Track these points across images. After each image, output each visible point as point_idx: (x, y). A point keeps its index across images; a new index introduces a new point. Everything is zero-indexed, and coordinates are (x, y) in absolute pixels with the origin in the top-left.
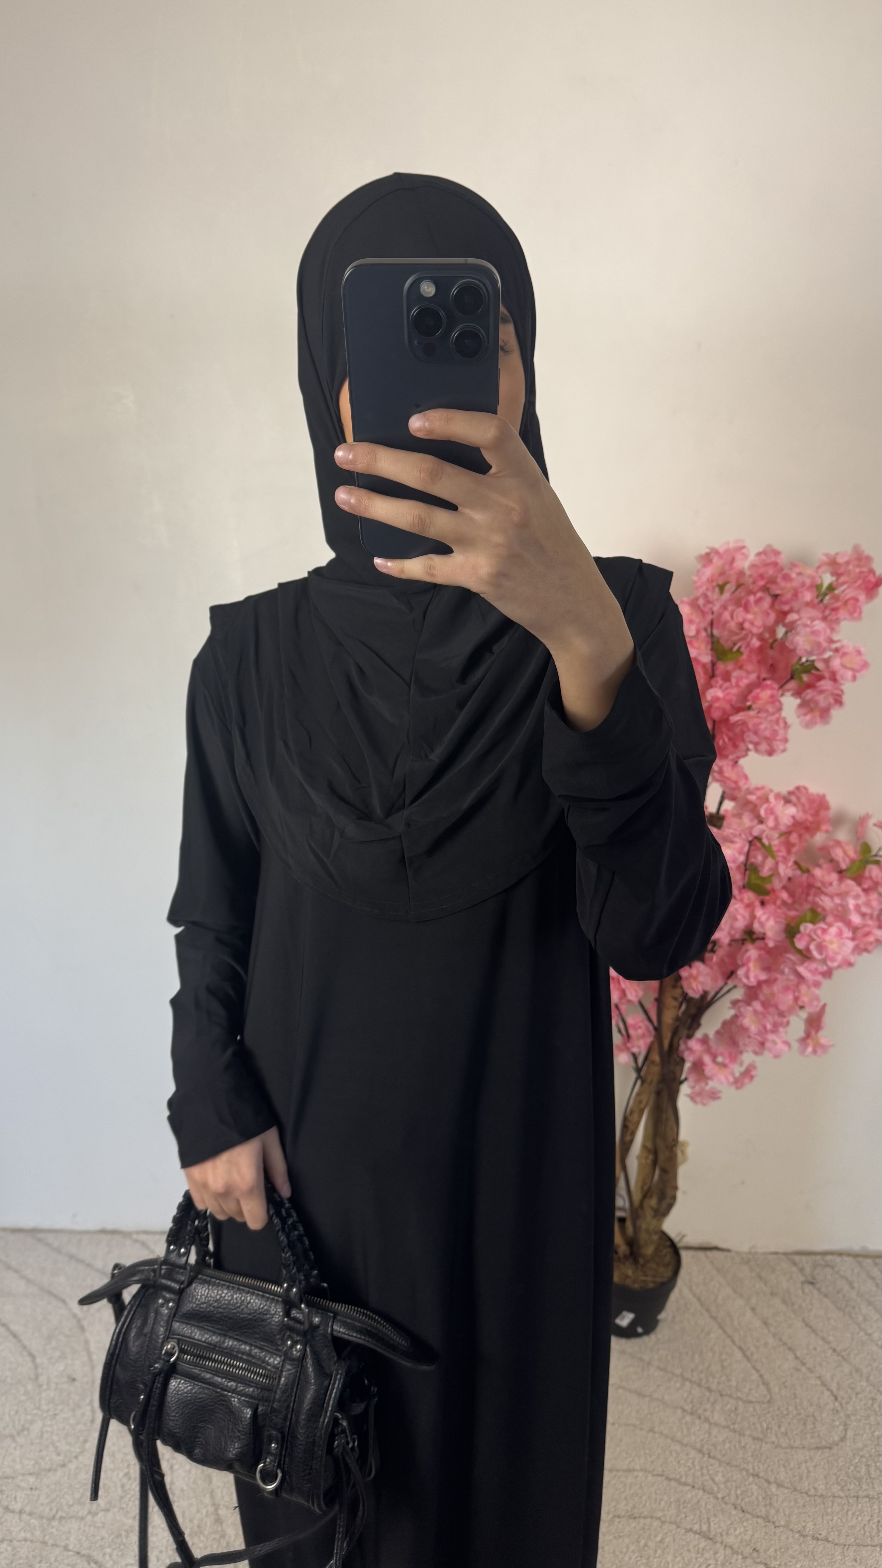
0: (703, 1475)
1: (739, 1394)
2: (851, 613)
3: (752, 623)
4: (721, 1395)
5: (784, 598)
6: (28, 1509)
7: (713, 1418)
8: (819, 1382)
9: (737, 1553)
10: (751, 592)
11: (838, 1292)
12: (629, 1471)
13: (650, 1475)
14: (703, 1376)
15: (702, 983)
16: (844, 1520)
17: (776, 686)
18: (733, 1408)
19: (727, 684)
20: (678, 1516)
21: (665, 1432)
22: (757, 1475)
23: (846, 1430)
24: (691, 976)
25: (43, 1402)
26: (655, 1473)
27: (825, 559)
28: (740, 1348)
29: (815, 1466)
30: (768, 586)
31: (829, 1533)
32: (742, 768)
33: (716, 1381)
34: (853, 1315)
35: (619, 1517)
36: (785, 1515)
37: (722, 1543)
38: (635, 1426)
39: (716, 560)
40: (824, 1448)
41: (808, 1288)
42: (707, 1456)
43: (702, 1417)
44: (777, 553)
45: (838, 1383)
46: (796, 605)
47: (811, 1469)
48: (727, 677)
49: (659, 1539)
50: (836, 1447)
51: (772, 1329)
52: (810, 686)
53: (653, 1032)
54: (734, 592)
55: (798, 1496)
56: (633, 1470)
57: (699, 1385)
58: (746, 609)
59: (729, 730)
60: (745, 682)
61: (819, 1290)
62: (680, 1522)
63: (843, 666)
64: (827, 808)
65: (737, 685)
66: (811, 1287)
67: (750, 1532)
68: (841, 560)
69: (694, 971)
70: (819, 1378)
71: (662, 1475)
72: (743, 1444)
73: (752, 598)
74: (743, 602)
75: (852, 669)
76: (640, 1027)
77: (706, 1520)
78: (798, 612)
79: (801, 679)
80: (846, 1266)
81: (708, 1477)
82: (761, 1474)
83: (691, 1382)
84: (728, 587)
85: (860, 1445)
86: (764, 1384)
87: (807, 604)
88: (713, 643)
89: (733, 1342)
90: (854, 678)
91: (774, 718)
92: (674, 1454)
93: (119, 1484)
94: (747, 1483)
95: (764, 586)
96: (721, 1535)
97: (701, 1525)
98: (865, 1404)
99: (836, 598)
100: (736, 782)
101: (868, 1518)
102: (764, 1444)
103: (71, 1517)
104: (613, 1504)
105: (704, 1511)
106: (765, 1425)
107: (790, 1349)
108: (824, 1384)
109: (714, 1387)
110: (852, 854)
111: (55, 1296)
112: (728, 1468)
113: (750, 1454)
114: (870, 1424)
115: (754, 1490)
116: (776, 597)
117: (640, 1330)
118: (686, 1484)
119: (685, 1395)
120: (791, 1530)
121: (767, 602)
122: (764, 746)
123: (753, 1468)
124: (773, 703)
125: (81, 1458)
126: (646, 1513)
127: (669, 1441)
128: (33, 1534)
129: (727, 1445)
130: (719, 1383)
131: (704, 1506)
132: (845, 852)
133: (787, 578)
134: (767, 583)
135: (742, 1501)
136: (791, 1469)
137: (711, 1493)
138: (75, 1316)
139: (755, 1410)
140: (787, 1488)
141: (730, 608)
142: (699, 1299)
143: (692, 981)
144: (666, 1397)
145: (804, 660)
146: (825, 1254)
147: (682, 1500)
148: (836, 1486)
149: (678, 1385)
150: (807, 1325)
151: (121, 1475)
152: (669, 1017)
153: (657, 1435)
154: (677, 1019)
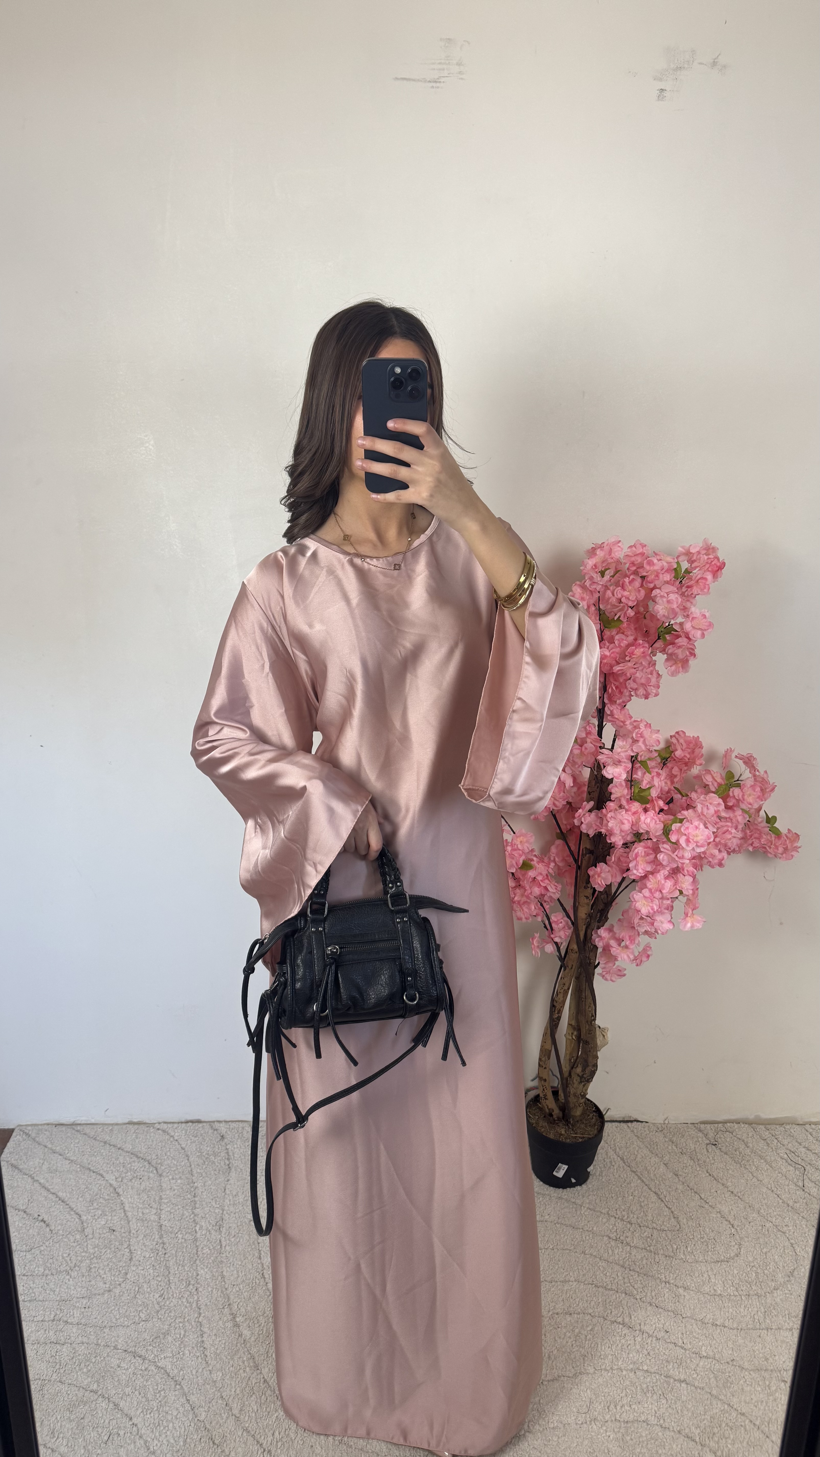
0: (624, 1283)
1: (654, 1225)
2: (702, 590)
3: (628, 599)
4: (640, 1227)
5: (648, 579)
6: (83, 1321)
7: (633, 1243)
8: (719, 1215)
9: (651, 1336)
10: (626, 576)
11: (736, 1151)
12: (565, 1282)
13: (582, 1284)
14: (623, 1213)
15: (604, 879)
16: (738, 1312)
17: (647, 645)
18: (650, 1235)
19: (612, 645)
20: (605, 1312)
21: (594, 1254)
22: (669, 1283)
23: (740, 1249)
24: (596, 873)
25: (89, 1246)
26: (586, 1283)
27: (680, 549)
28: (655, 1193)
29: (715, 1275)
30: (638, 570)
31: (725, 1320)
32: (628, 710)
33: (635, 1216)
34: (747, 1167)
35: (557, 1314)
36: (690, 1309)
37: (640, 1330)
38: (570, 1250)
39: (598, 552)
40: (722, 1261)
41: (710, 1147)
42: (628, 1270)
43: (625, 1242)
44: (644, 546)
45: (734, 1216)
46: (658, 583)
47: (712, 1277)
48: (611, 640)
49: (589, 1329)
50: (732, 1261)
51: (681, 1179)
52: (673, 643)
53: (572, 928)
54: (613, 576)
55: (702, 1296)
56: (569, 1281)
57: (622, 1220)
58: (623, 588)
59: (615, 680)
60: (624, 643)
61: (720, 1149)
62: (607, 1316)
63: (693, 627)
64: (701, 747)
65: (620, 646)
66: (713, 1146)
67: (662, 1321)
68: (693, 551)
69: (598, 869)
70: (720, 1212)
71: (592, 1284)
72: (657, 1260)
73: (627, 580)
74: (621, 583)
75: (700, 629)
76: (561, 922)
77: (627, 1314)
78: (660, 588)
79: (665, 638)
80: (744, 1131)
81: (629, 1284)
82: (672, 1282)
83: (615, 1218)
84: (607, 572)
85: (751, 1259)
86: (674, 1218)
87: (667, 583)
88: (600, 615)
89: (650, 1189)
90: (703, 636)
91: (649, 670)
92: (602, 1269)
93: (155, 1302)
94: (660, 1287)
95: (636, 570)
96: (640, 1325)
97: (624, 1319)
98: (757, 1229)
99: (691, 579)
100: (624, 722)
101: (756, 1309)
102: (674, 1259)
103: (118, 1326)
104: (553, 1304)
105: (626, 1308)
106: (676, 1247)
107: (696, 1192)
108: (723, 1217)
109: (634, 1221)
110: (719, 780)
111: (94, 1172)
112: (645, 1277)
113: (663, 1267)
114: (760, 1243)
115: (665, 1293)
116: (643, 578)
117: (573, 1181)
118: (611, 1290)
119: (611, 1226)
120: (696, 1320)
121: (638, 583)
122: (641, 691)
123: (665, 1277)
124: (644, 657)
125: (123, 1285)
126: (579, 1310)
127: (598, 1259)
128: (89, 1338)
129: (644, 1262)
130: (637, 1218)
131: (625, 1304)
132: (713, 778)
133: (651, 563)
134: (638, 568)
135: (656, 1301)
136: (696, 1277)
137: (631, 1295)
138: (111, 1185)
139: (667, 1236)
140: (692, 1290)
141: (611, 588)
142: (622, 1159)
143: (596, 876)
144: (595, 1229)
145: (667, 624)
146: (725, 1122)
147: (608, 1301)
148: (731, 1288)
149: (605, 1220)
150: (710, 1175)
151: (157, 1296)
152: (583, 912)
153: (588, 1256)
154: (590, 916)
